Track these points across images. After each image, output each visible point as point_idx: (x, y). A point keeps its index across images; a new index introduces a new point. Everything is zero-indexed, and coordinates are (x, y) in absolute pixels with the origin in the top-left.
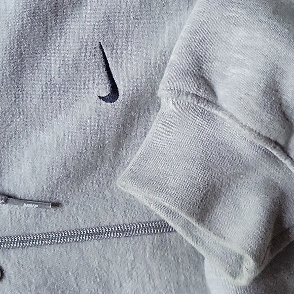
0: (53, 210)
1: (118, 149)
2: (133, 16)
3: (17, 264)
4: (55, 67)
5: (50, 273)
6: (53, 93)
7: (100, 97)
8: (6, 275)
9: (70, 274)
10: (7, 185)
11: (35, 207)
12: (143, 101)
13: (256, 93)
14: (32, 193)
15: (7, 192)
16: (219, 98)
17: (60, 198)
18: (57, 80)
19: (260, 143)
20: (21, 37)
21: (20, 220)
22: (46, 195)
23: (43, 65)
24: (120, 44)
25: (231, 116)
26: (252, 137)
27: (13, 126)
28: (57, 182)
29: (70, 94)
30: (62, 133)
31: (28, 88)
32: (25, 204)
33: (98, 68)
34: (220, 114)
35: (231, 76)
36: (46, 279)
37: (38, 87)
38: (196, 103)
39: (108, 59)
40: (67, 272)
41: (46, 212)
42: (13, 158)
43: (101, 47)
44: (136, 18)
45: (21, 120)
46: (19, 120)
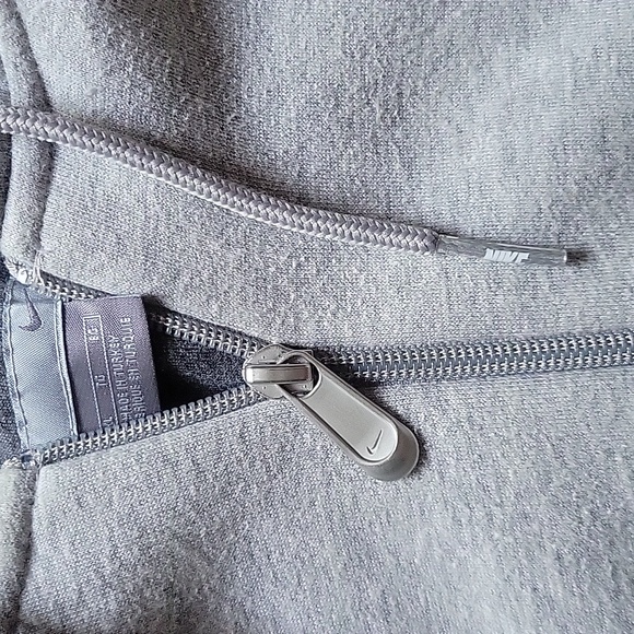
0: (569, 271)
3: (467, 426)
5: (559, 456)
8: (432, 454)
9: (618, 458)
10: (429, 201)
11: (519, 261)
15: (431, 219)
17: (588, 237)
22: (548, 228)
27: (441, 32)
28: (579, 192)
30: (589, 50)
32: (489, 252)
36: (547, 473)
40: (609, 453)
41: (549, 274)
45: (464, 13)
46: (459, 13)
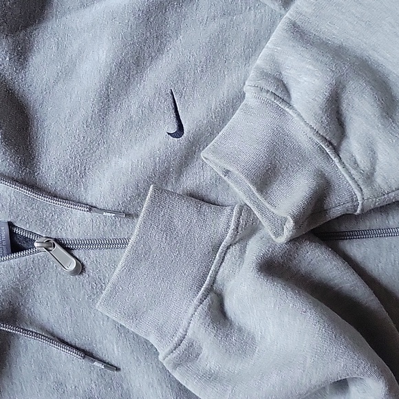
1: (180, 176)
2: (199, 69)
4: (134, 109)
6: (131, 128)
7: (169, 134)
8: (86, 269)
11: (112, 216)
12: (203, 139)
13: (321, 99)
14: (110, 207)
16: (293, 99)
18: (135, 118)
19: (317, 140)
20: (109, 82)
21: (99, 227)
23: (125, 106)
24: (188, 92)
25: (299, 115)
26: (312, 134)
29: (145, 130)
31: (112, 123)
32: (104, 213)
33: (169, 110)
34: (290, 112)
35: (303, 83)
37: (119, 123)
38: (273, 99)
39: (177, 104)
41: (120, 222)
42: (96, 178)
43: (172, 93)
44: (202, 71)
